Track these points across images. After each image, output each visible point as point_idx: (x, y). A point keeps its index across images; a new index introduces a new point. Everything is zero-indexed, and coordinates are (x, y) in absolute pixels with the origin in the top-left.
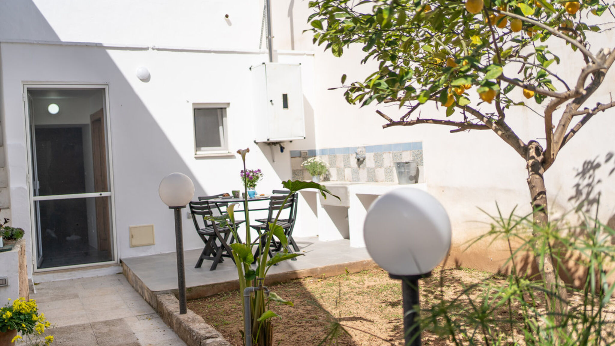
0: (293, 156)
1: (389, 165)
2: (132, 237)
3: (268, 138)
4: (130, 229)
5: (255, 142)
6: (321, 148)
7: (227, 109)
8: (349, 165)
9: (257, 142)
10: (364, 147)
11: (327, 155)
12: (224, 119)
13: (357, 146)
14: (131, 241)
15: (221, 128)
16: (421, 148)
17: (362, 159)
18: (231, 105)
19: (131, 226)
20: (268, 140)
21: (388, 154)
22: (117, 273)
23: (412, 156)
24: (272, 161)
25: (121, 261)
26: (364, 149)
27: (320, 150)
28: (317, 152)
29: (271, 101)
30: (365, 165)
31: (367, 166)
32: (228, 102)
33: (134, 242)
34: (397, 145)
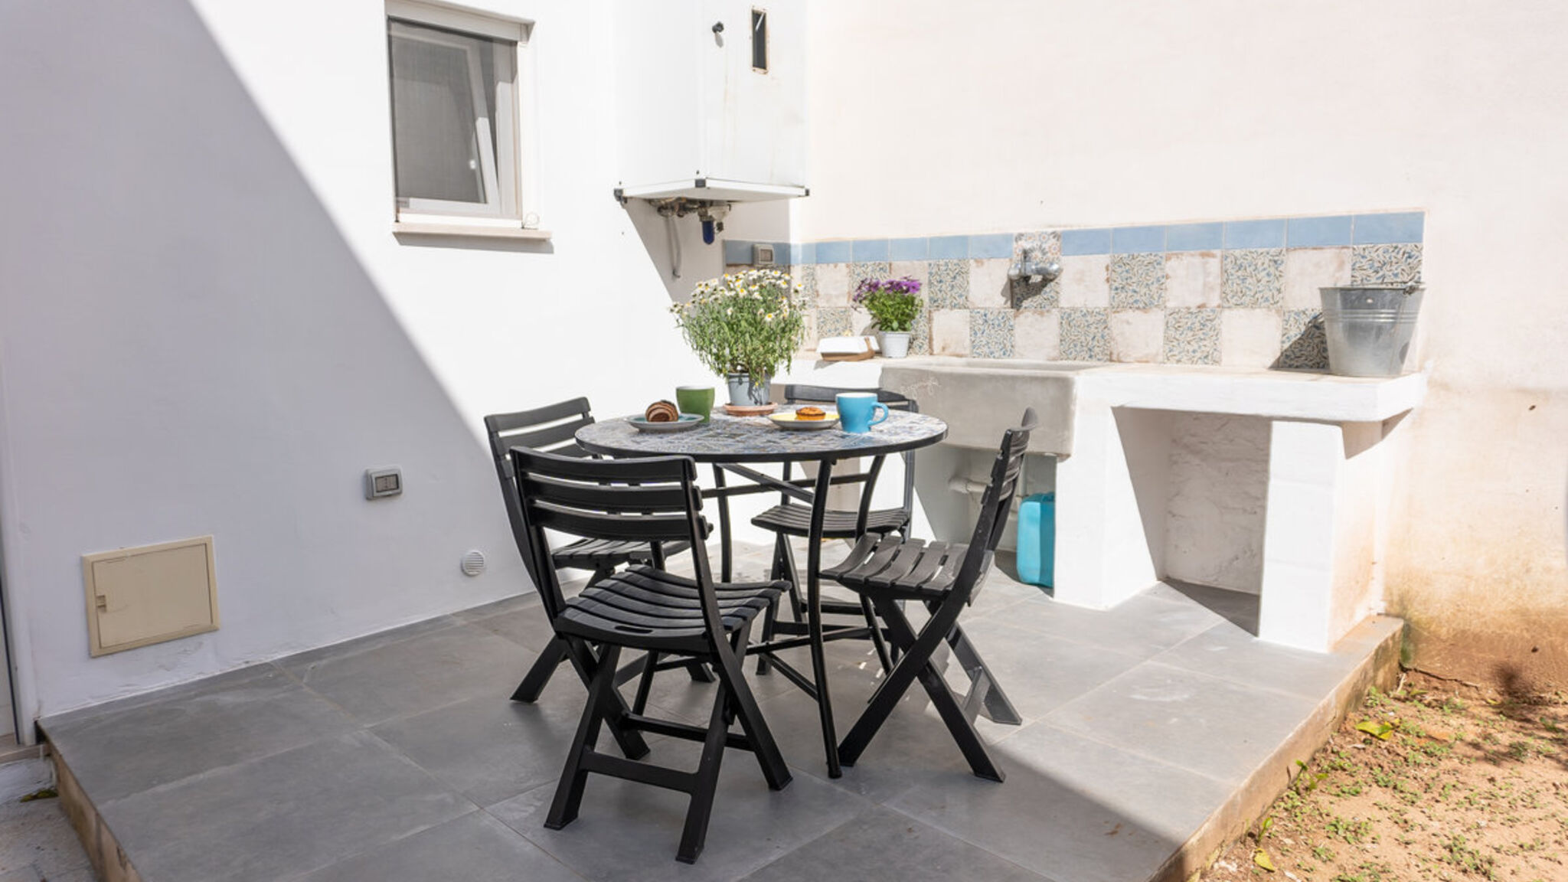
0: (731, 261)
1: (1194, 302)
2: (103, 607)
3: (702, 176)
4: (89, 569)
5: (619, 195)
6: (814, 238)
7: (523, 51)
8: (961, 301)
9: (626, 194)
10: (1055, 235)
11: (842, 266)
12: (502, 89)
13: (1015, 232)
14: (92, 629)
15: (482, 124)
16: (1416, 236)
17: (1037, 279)
18: (536, 31)
19: (89, 554)
20: (700, 184)
21: (1198, 260)
22: (23, 794)
23: (1348, 267)
24: (670, 275)
25: (40, 736)
26: (1054, 241)
27: (807, 247)
28: (793, 252)
29: (718, 28)
30: (1054, 301)
31: (1063, 303)
32: (525, 15)
33: (112, 630)
34: (1250, 230)
